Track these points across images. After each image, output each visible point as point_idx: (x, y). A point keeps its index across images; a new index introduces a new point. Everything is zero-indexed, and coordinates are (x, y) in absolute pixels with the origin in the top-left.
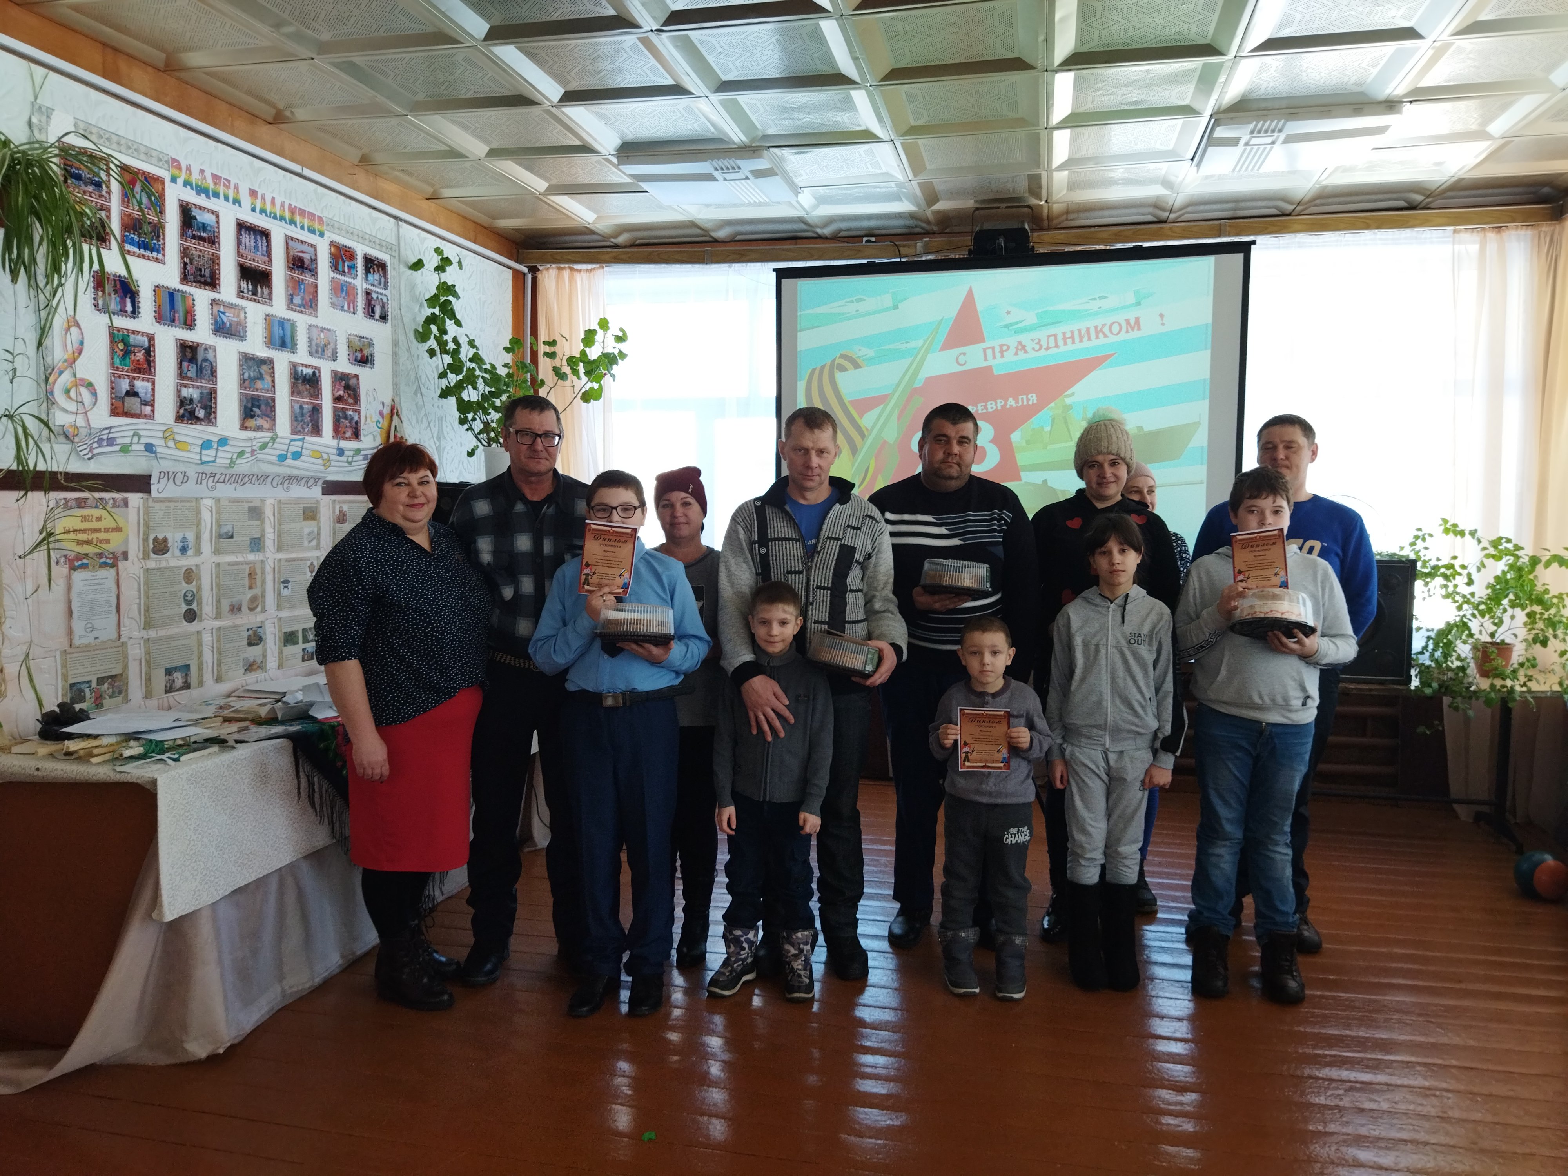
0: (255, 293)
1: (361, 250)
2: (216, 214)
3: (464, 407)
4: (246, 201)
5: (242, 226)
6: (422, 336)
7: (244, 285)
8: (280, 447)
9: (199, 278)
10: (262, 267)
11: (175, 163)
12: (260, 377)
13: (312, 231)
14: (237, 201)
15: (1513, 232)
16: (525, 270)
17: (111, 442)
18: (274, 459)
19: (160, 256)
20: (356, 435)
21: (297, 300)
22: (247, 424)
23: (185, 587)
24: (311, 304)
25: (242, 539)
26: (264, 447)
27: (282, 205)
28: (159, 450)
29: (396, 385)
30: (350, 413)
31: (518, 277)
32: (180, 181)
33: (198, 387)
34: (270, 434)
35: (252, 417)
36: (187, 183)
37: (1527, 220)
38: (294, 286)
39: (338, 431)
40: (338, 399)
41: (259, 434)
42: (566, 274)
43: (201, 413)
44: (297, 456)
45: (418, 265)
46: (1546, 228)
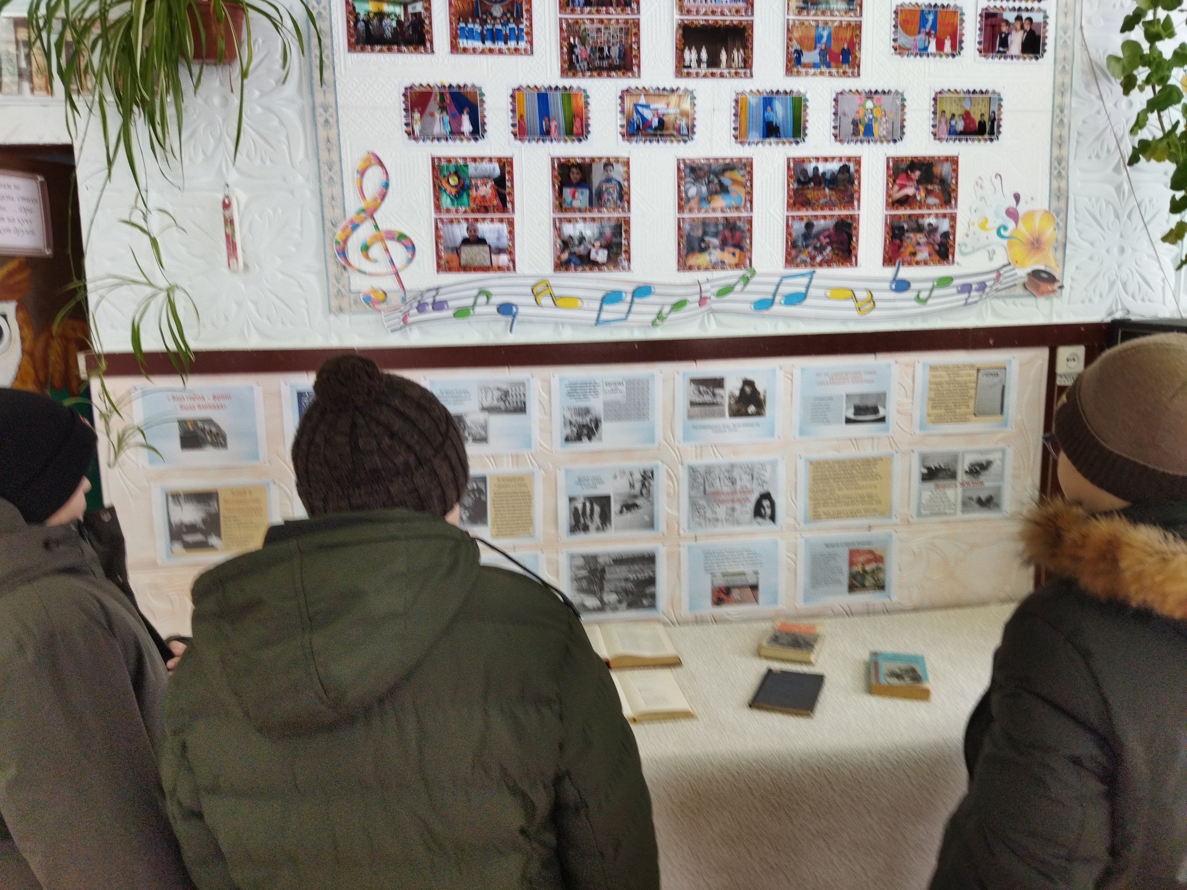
7: (690, 56)
8: (760, 289)
9: (597, 63)
10: (731, 20)
17: (438, 306)
18: (748, 307)
19: (522, 45)
22: (692, 262)
26: (726, 291)
28: (523, 310)
33: (593, 220)
34: (740, 272)
35: (702, 250)
41: (715, 274)
43: (601, 256)
44: (795, 300)
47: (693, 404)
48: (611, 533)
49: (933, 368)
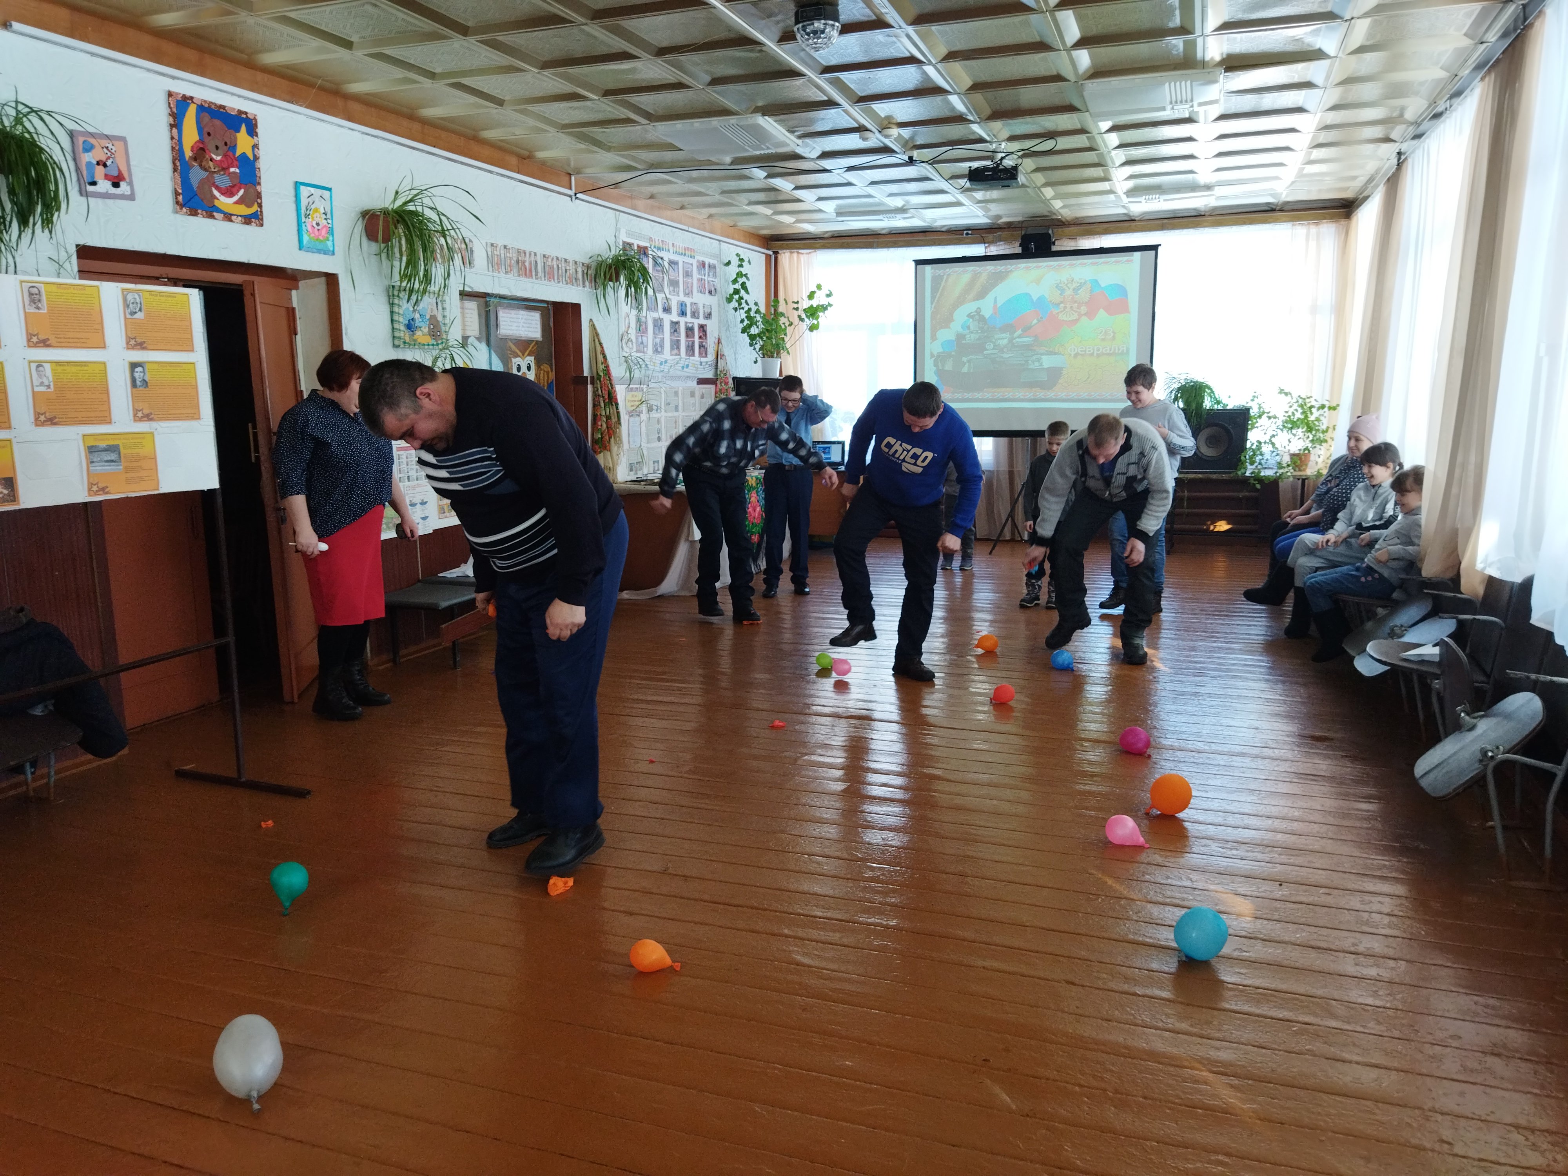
0: (674, 291)
1: (707, 261)
2: (662, 258)
3: (752, 338)
4: (671, 249)
5: (670, 262)
6: (729, 300)
7: (671, 288)
8: (682, 363)
10: (677, 279)
11: (650, 239)
12: (676, 331)
13: (691, 257)
14: (668, 250)
15: (1325, 225)
16: (772, 254)
17: (637, 364)
18: (680, 368)
21: (687, 291)
23: (657, 426)
24: (691, 292)
25: (673, 405)
26: (678, 363)
27: (682, 248)
28: (649, 366)
29: (719, 328)
30: (704, 344)
31: (768, 257)
32: (652, 246)
33: (659, 338)
34: (679, 357)
35: (674, 349)
36: (654, 247)
37: (1332, 218)
38: (685, 284)
39: (700, 353)
40: (700, 337)
41: (675, 357)
42: (795, 255)
44: (687, 366)
45: (729, 263)
46: (1343, 222)
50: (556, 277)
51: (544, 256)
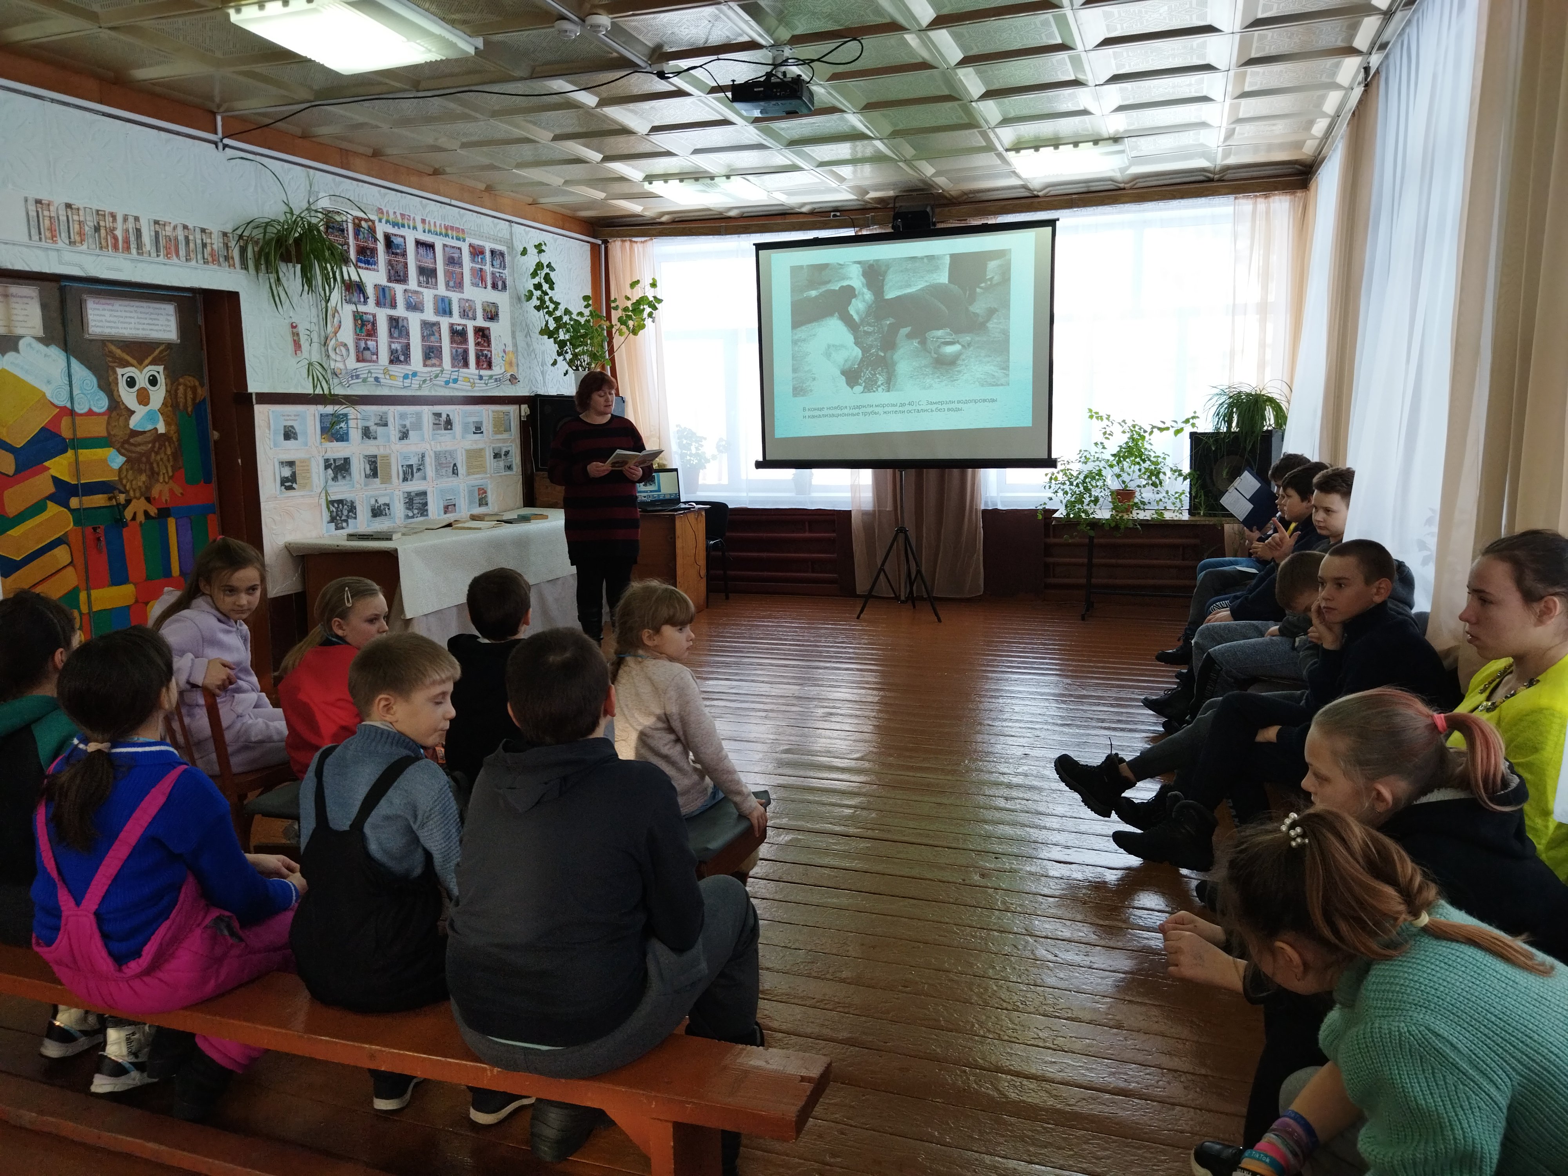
0: (428, 283)
1: (488, 246)
2: (404, 237)
3: (560, 344)
4: (420, 226)
5: (419, 243)
6: (530, 297)
7: (421, 279)
8: (446, 376)
9: (397, 278)
10: (431, 266)
11: (380, 211)
12: (433, 335)
13: (458, 239)
14: (415, 228)
15: (1277, 198)
16: (600, 242)
17: (357, 377)
18: (443, 383)
19: (376, 267)
20: (490, 366)
21: (451, 284)
22: (427, 363)
24: (459, 286)
26: (437, 376)
27: (440, 226)
28: (382, 380)
29: (511, 332)
30: (486, 352)
31: (595, 249)
32: (384, 221)
33: (400, 343)
34: (440, 369)
35: (430, 358)
36: (387, 222)
37: (1287, 189)
38: (448, 275)
39: (479, 364)
40: (477, 344)
41: (434, 369)
42: (627, 244)
43: (402, 358)
44: (455, 381)
45: (524, 252)
47: (434, 424)
48: (414, 482)
49: (493, 412)
50: (182, 253)
51: (156, 222)
